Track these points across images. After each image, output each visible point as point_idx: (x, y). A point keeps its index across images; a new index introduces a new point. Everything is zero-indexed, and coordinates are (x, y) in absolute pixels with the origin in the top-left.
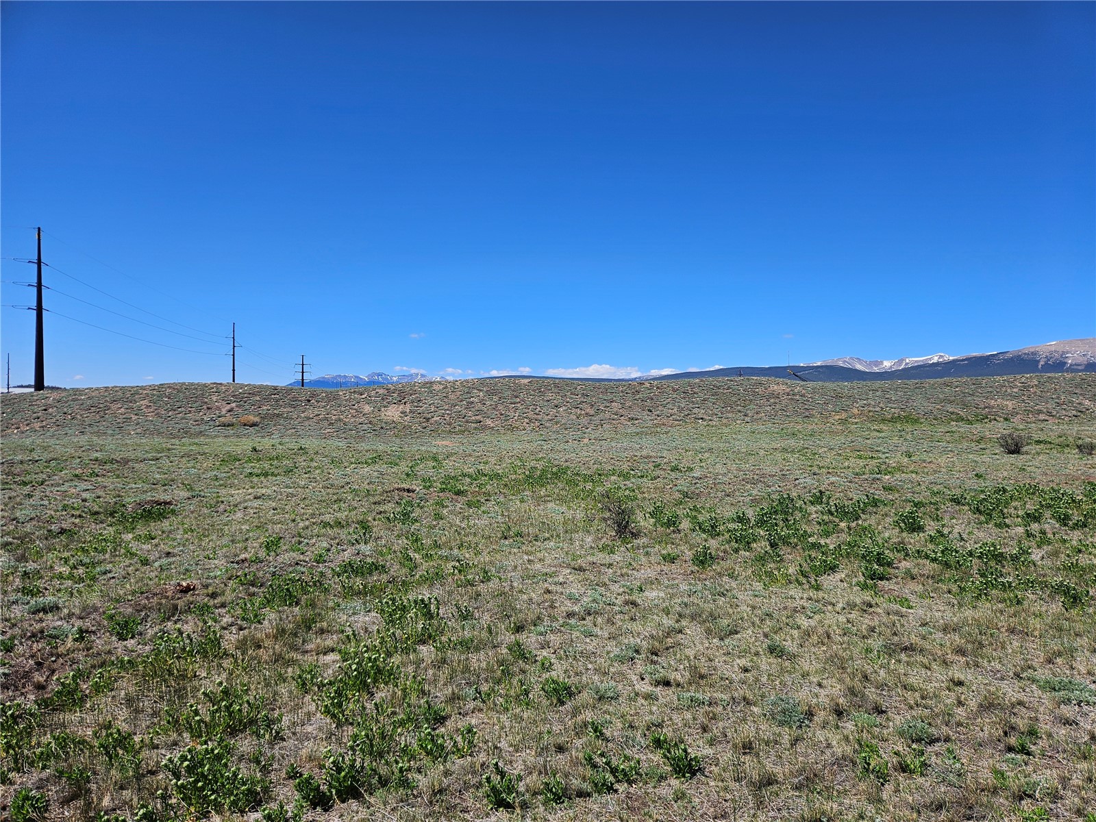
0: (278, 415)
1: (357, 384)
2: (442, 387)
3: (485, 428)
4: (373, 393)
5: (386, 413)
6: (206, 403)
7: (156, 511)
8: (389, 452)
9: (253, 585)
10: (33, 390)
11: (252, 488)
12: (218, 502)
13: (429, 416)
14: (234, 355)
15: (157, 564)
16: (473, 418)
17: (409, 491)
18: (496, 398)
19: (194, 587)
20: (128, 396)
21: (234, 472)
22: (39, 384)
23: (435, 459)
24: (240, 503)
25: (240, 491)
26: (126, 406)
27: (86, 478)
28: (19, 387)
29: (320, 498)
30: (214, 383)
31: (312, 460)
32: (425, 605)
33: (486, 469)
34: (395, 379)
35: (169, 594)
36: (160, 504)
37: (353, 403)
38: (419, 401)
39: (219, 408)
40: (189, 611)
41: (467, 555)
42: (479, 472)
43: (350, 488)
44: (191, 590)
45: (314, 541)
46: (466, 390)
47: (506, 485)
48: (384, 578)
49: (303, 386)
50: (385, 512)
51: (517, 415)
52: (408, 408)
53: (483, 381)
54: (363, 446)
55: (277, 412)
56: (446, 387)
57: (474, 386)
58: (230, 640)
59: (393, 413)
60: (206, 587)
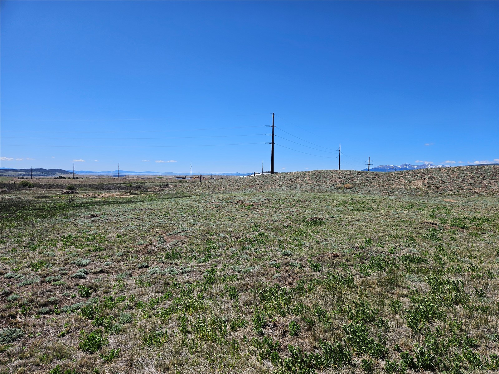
0: (360, 184)
1: (395, 170)
2: (446, 171)
3: (474, 193)
4: (407, 174)
5: (414, 184)
6: (331, 178)
7: (318, 222)
8: (418, 204)
9: (363, 259)
10: (270, 173)
11: (355, 216)
12: (341, 221)
13: (439, 186)
14: (340, 158)
15: (322, 243)
16: (467, 187)
17: (433, 224)
18: (481, 177)
19: (339, 255)
20: (302, 175)
21: (345, 208)
22: (272, 172)
23: (445, 208)
24: (350, 222)
25: (350, 217)
26: (301, 180)
27: (292, 207)
28: (266, 172)
29: (386, 223)
30: (334, 170)
31: (379, 205)
32: (455, 285)
33: (479, 216)
34: (415, 167)
35: (330, 256)
36: (319, 219)
37: (397, 179)
38: (433, 178)
39: (336, 181)
40: (338, 265)
41: (476, 262)
42: (475, 217)
43: (401, 220)
44: (338, 256)
45: (387, 243)
46: (462, 172)
47: (494, 226)
48: (428, 267)
49: (369, 170)
50: (421, 233)
51: (496, 186)
52: (426, 182)
53: (473, 167)
54: (403, 200)
55: (360, 183)
56: (449, 171)
57: (467, 170)
58: (358, 281)
59: (418, 184)
60: (343, 256)
